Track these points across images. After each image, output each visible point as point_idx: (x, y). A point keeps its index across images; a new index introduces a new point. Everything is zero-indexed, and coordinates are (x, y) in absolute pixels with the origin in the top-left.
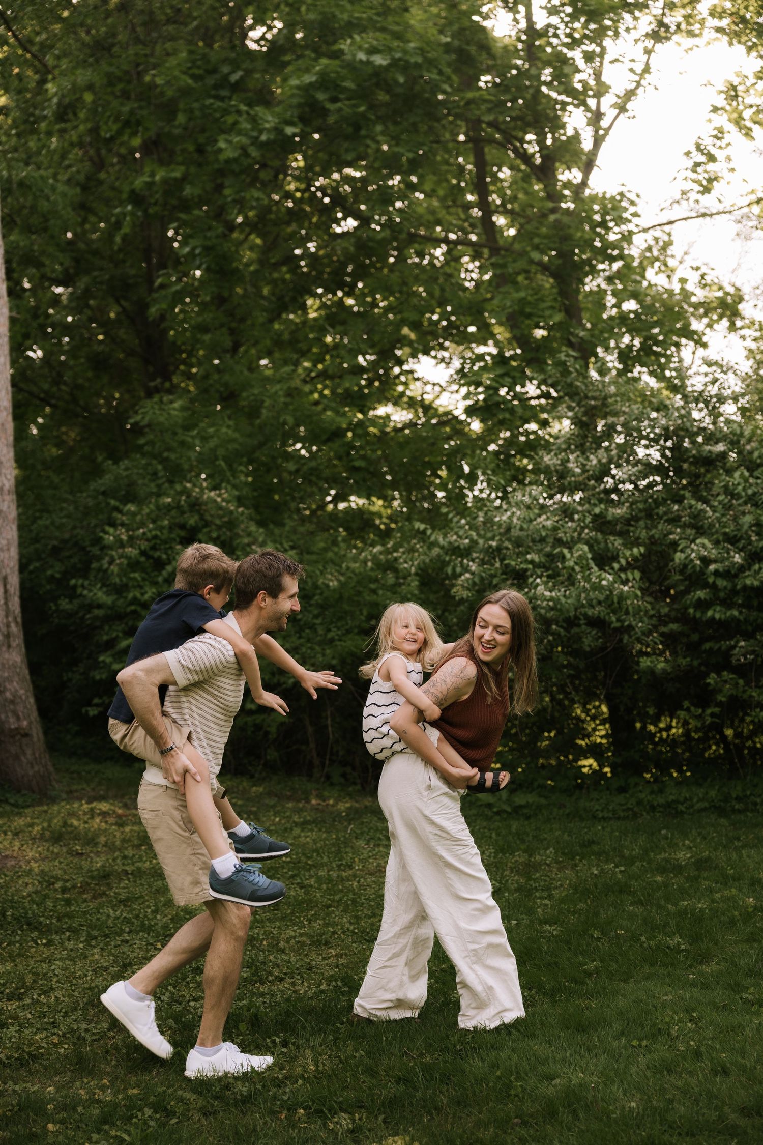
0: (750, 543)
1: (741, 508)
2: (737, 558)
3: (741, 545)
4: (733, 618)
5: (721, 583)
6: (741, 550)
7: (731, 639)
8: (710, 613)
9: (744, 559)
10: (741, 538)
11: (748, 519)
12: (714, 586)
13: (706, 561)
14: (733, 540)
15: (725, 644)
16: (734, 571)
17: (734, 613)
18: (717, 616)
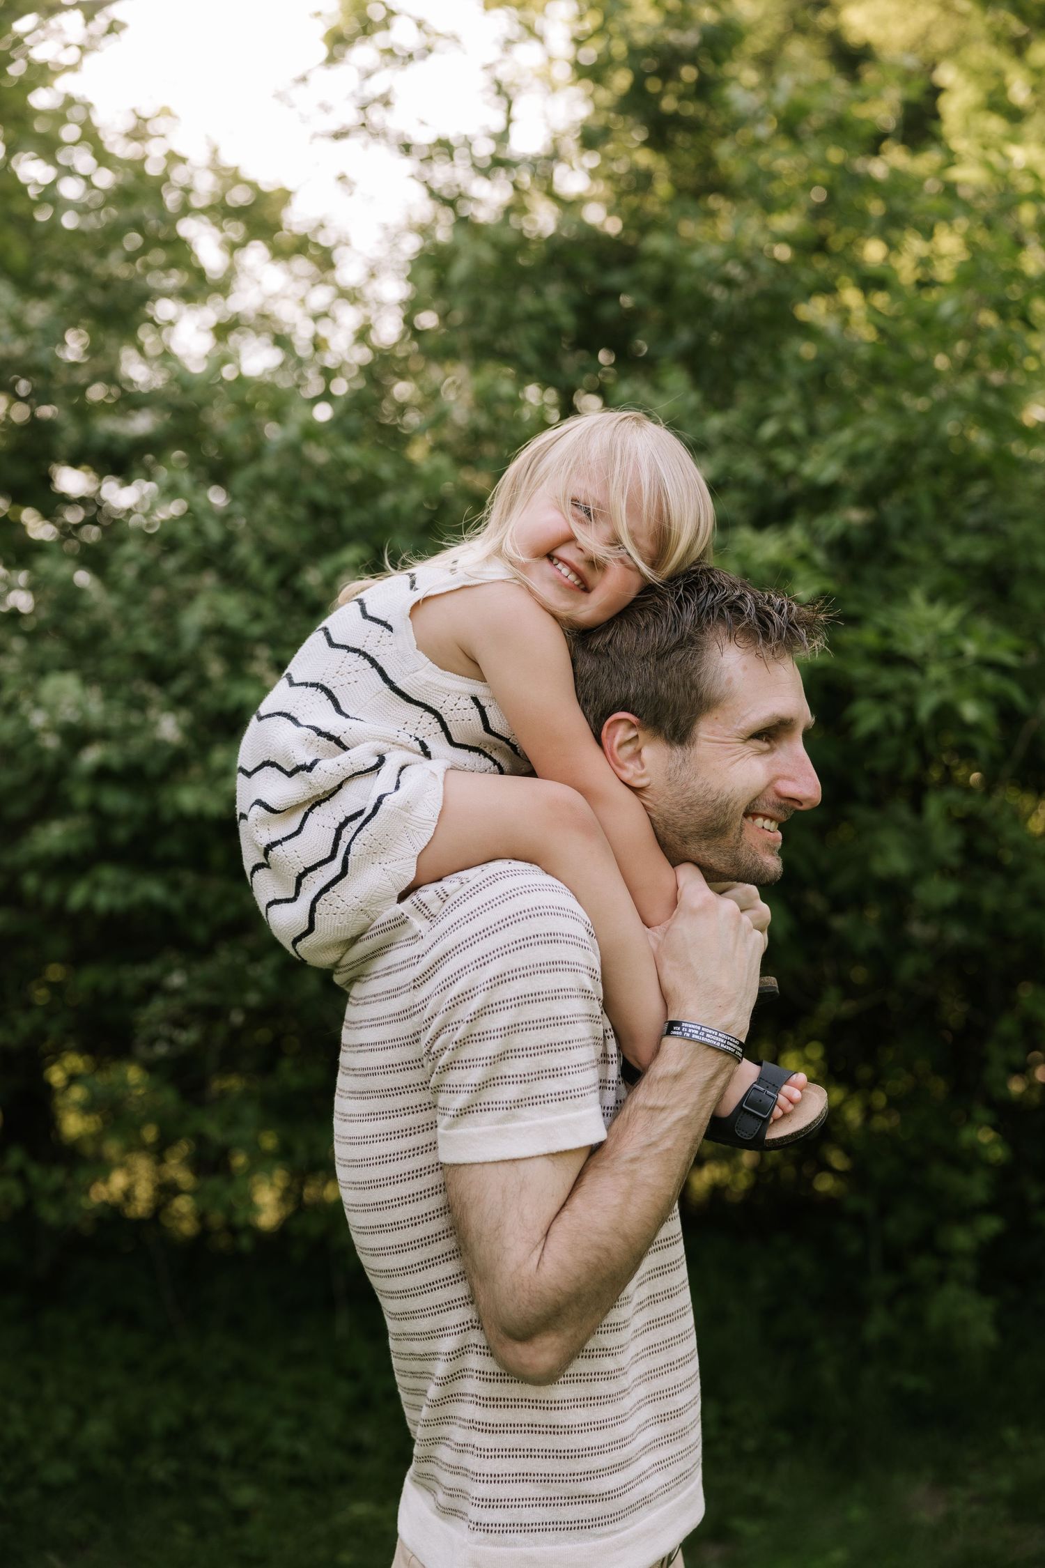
0: (203, 682)
1: (189, 582)
2: (169, 728)
3: (178, 687)
4: (149, 906)
5: (115, 800)
6: (180, 702)
7: (146, 959)
8: (78, 896)
9: (189, 731)
10: (182, 667)
11: (194, 618)
12: (94, 809)
13: (77, 737)
14: (159, 673)
15: (134, 976)
16: (154, 767)
17: (153, 889)
18: (103, 901)
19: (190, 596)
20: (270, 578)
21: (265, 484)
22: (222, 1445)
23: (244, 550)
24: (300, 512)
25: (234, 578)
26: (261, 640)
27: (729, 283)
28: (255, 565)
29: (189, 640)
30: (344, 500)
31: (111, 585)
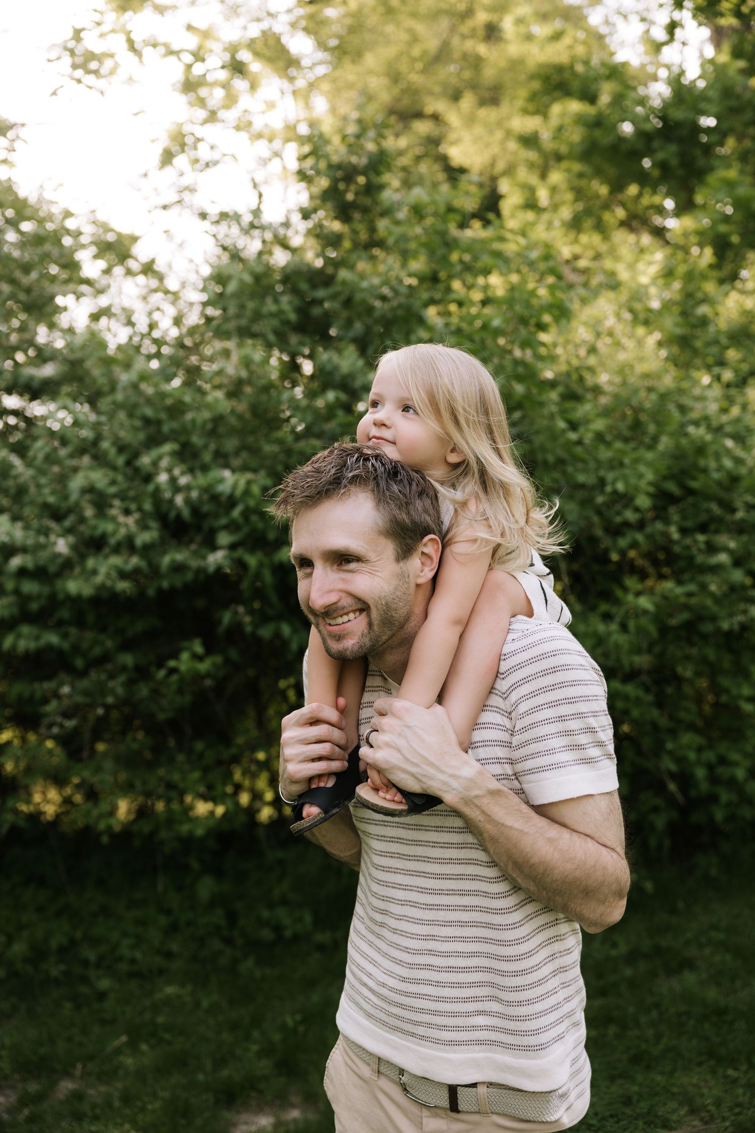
0: (82, 520)
1: (74, 462)
2: (62, 546)
3: (67, 523)
4: (50, 648)
5: (29, 587)
6: (69, 531)
7: (49, 677)
9: (74, 548)
10: (69, 511)
11: (77, 483)
12: (17, 592)
14: (57, 515)
16: (52, 569)
17: (53, 639)
18: (22, 645)
19: (75, 470)
20: (121, 461)
21: (118, 406)
22: (91, 955)
23: (105, 445)
24: (138, 423)
25: (100, 460)
26: (115, 496)
27: (384, 298)
28: (113, 451)
29: (74, 497)
30: (163, 416)
31: (29, 464)
